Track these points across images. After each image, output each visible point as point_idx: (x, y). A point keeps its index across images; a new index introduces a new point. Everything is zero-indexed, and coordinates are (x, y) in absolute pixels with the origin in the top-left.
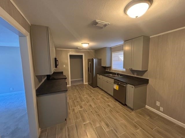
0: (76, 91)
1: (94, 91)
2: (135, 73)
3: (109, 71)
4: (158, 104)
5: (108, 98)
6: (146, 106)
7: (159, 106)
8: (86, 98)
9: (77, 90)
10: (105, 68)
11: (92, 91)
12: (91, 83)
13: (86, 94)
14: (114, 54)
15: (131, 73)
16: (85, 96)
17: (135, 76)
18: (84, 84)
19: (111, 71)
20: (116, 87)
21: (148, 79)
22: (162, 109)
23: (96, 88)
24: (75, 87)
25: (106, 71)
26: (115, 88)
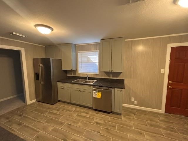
0: (18, 127)
1: (58, 110)
2: (110, 75)
3: (73, 75)
4: (133, 99)
5: (87, 113)
6: (123, 104)
7: (133, 100)
8: (55, 130)
9: (20, 124)
10: (66, 72)
11: (54, 111)
12: (41, 97)
13: (47, 122)
14: (79, 54)
15: (106, 75)
16: (51, 129)
17: (111, 78)
18: (28, 104)
19: (77, 76)
20: (98, 95)
21: (124, 79)
22: (136, 103)
23: (57, 104)
24: (8, 118)
25: (68, 75)
26: (96, 96)
